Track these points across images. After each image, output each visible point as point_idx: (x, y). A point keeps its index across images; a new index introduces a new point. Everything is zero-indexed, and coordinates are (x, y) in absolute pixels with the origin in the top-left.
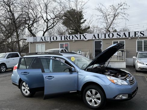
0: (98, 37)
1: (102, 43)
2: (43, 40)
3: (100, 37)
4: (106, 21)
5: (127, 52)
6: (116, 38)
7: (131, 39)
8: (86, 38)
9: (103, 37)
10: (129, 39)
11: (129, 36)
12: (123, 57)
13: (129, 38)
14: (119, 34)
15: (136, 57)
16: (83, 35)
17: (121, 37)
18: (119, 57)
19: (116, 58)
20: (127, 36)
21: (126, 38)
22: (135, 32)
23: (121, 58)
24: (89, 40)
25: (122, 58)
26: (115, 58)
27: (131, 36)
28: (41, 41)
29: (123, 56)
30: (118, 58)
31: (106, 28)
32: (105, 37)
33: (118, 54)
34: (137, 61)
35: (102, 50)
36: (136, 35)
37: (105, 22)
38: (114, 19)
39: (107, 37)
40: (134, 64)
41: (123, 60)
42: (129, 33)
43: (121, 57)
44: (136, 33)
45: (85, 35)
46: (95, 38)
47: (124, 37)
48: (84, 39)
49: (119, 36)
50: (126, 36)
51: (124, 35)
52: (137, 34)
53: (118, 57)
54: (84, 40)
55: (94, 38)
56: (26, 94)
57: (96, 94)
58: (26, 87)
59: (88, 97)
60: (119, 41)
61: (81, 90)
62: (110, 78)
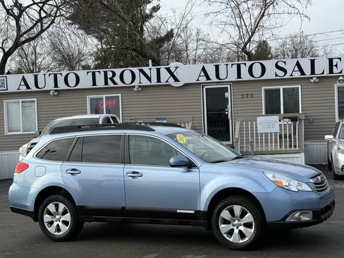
0: (217, 76)
1: (228, 95)
2: (28, 87)
3: (222, 75)
4: (238, 19)
5: (309, 122)
6: (274, 77)
7: (317, 81)
8: (176, 80)
9: (233, 76)
10: (312, 81)
11: (313, 72)
12: (295, 138)
13: (312, 78)
14: (281, 64)
15: (335, 137)
16: (168, 70)
17: (286, 77)
18: (285, 137)
19: (276, 142)
20: (307, 71)
21: (303, 80)
22: (331, 61)
23: (290, 141)
24: (186, 85)
25: (295, 141)
26: (271, 142)
27: (318, 71)
28: (23, 88)
29: (295, 134)
30: (281, 142)
31: (237, 45)
32: (239, 76)
33: (281, 129)
34: (335, 147)
35: (229, 117)
36: (334, 68)
37: (234, 22)
38: (263, 16)
39: (245, 76)
40: (330, 159)
41: (295, 146)
42: (313, 62)
43: (290, 137)
44: (334, 64)
45: (172, 69)
46: (208, 78)
47: (297, 74)
48: (172, 81)
49: (281, 73)
50: (303, 73)
51: (297, 69)
52: (336, 66)
53: (281, 137)
54: (169, 85)
55: (203, 79)
56: (56, 233)
57: (243, 214)
58: (57, 217)
59: (224, 223)
60: (281, 88)
61: (206, 210)
62: (274, 177)
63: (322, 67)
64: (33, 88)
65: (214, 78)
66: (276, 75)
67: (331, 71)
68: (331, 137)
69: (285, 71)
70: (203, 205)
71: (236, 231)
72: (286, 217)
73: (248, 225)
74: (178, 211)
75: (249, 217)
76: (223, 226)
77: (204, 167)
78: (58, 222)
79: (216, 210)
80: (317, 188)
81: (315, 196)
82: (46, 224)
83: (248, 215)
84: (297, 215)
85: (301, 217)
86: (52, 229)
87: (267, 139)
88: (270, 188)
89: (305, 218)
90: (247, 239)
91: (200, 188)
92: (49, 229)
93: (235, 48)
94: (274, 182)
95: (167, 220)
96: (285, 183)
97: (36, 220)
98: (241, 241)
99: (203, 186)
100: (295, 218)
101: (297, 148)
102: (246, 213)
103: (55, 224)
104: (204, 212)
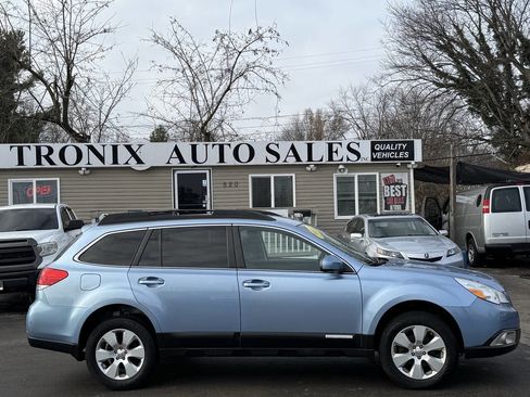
0: (194, 158)
3: (200, 157)
6: (264, 163)
7: (314, 168)
8: (139, 161)
9: (214, 160)
11: (310, 159)
13: (308, 165)
16: (128, 147)
17: (280, 162)
20: (304, 158)
24: (153, 169)
32: (222, 160)
36: (334, 154)
39: (229, 160)
45: (135, 149)
46: (182, 161)
47: (292, 161)
48: (133, 163)
49: (273, 158)
50: (298, 159)
51: (291, 153)
54: (130, 168)
55: (175, 162)
59: (397, 352)
60: (272, 176)
65: (189, 162)
66: (267, 161)
67: (331, 158)
69: (278, 156)
71: (418, 362)
74: (328, 336)
76: (397, 355)
104: (369, 336)
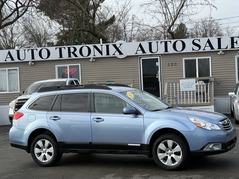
0: (150, 50)
1: (158, 64)
2: (13, 59)
3: (154, 49)
4: (164, 9)
5: (217, 83)
6: (191, 51)
7: (223, 53)
8: (121, 53)
9: (162, 50)
10: (219, 53)
11: (219, 47)
12: (207, 95)
13: (219, 51)
14: (196, 42)
15: (236, 94)
16: (115, 46)
17: (200, 51)
18: (200, 94)
19: (193, 98)
20: (216, 47)
21: (213, 53)
22: (232, 39)
23: (204, 97)
24: (128, 57)
25: (207, 97)
26: (190, 98)
27: (223, 46)
28: (9, 60)
29: (207, 92)
30: (197, 98)
31: (164, 27)
32: (166, 50)
33: (197, 89)
34: (236, 101)
35: (159, 80)
36: (235, 44)
37: (161, 11)
38: (183, 6)
40: (232, 110)
41: (207, 101)
42: (219, 40)
43: (204, 94)
44: (235, 41)
45: (118, 46)
46: (144, 52)
47: (208, 49)
48: (117, 54)
49: (196, 48)
50: (212, 48)
51: (208, 45)
52: (236, 42)
53: (197, 94)
54: (116, 57)
55: (140, 53)
56: (43, 161)
57: (174, 146)
58: (44, 150)
59: (161, 153)
60: (197, 59)
61: (148, 143)
62: (195, 120)
63: (226, 43)
64: (16, 60)
65: (148, 52)
66: (193, 50)
67: (233, 46)
68: (233, 93)
69: (199, 46)
70: (146, 140)
71: (169, 158)
72: (204, 147)
73: (177, 154)
74: (129, 145)
75: (178, 148)
76: (160, 154)
77: (146, 114)
78: (44, 153)
79: (155, 144)
80: (225, 128)
81: (223, 133)
82: (36, 155)
83: (177, 146)
84: (211, 146)
85: (214, 147)
86: (40, 158)
87: (187, 96)
88: (193, 128)
89: (216, 148)
90: (177, 163)
91: (144, 128)
92: (38, 158)
93: (162, 29)
94: (195, 124)
95: (121, 151)
96: (202, 125)
97: (29, 152)
98: (173, 165)
99: (146, 127)
100: (210, 148)
101: (209, 102)
102: (176, 145)
103: (43, 154)
104: (147, 145)
